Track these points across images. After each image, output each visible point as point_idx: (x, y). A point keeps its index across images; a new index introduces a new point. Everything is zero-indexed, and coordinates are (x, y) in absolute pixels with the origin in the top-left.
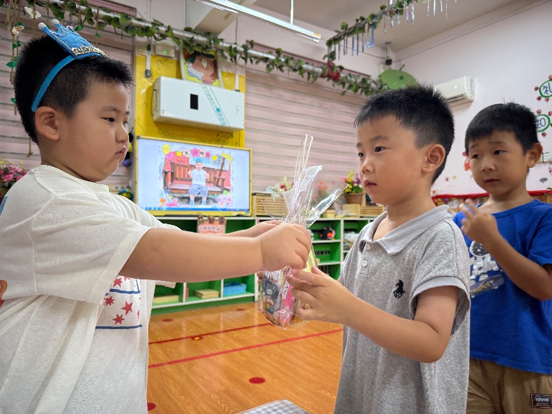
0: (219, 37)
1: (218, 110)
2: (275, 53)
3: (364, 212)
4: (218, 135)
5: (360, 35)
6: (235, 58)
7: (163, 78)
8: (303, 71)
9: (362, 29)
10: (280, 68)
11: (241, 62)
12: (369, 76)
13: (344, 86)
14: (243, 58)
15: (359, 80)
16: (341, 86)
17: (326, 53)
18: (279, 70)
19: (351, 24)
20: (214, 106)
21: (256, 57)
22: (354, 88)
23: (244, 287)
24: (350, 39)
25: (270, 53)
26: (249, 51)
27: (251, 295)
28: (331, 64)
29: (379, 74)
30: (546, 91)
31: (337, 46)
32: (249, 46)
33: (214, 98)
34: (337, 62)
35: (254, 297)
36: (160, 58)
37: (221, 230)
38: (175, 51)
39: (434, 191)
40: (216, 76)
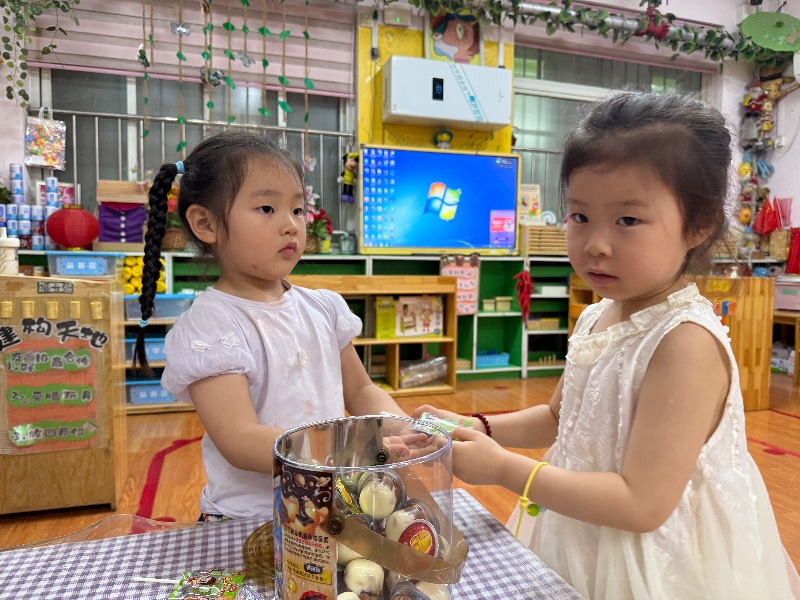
1: (472, 98)
2: (560, 5)
4: (471, 136)
6: (499, 17)
7: (394, 58)
8: (605, 29)
10: (569, 26)
11: (507, 22)
12: (720, 27)
13: (674, 48)
14: (511, 17)
15: (702, 35)
16: (670, 48)
18: (567, 32)
20: (466, 92)
21: (530, 14)
22: (692, 48)
23: (506, 357)
25: (553, 5)
26: (520, 5)
27: (517, 369)
28: (654, 13)
29: (740, 22)
33: (464, 79)
34: (663, 9)
35: (520, 372)
36: (390, 29)
37: (473, 274)
38: (412, 16)
40: (475, 49)
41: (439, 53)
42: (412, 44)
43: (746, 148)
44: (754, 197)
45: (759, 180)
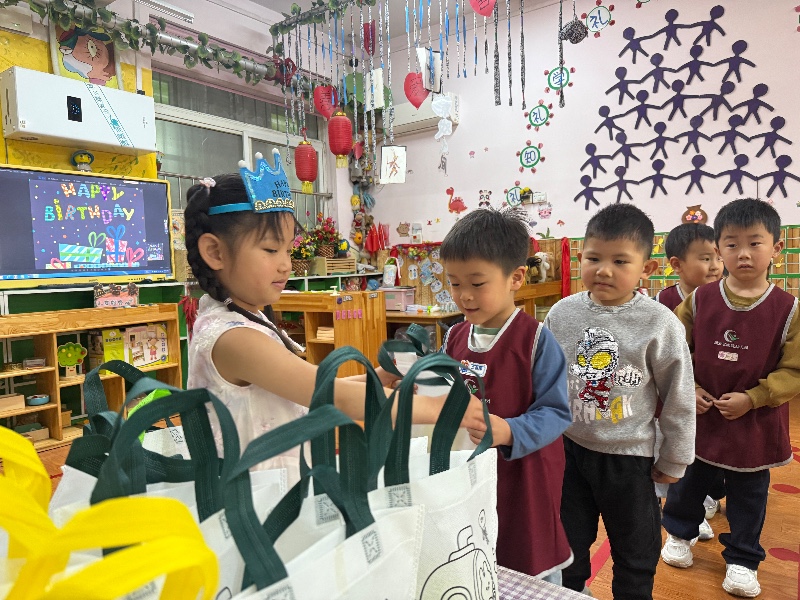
0: (109, 8)
1: (115, 122)
2: (196, 39)
4: (114, 159)
5: (318, 25)
6: (137, 42)
7: (17, 68)
8: (237, 70)
9: (321, 18)
10: (205, 61)
11: (147, 49)
14: (148, 44)
16: (293, 94)
17: (271, 44)
18: (205, 67)
19: (306, 8)
20: (107, 116)
21: (168, 44)
24: (304, 28)
25: (190, 39)
26: (158, 34)
28: (279, 61)
29: (342, 78)
30: (536, 118)
31: (286, 36)
32: (158, 26)
33: (104, 101)
36: (7, 34)
37: (132, 303)
38: (34, 24)
39: (415, 237)
40: (111, 70)
41: (70, 69)
42: (37, 55)
43: (355, 183)
44: (363, 224)
45: (365, 209)
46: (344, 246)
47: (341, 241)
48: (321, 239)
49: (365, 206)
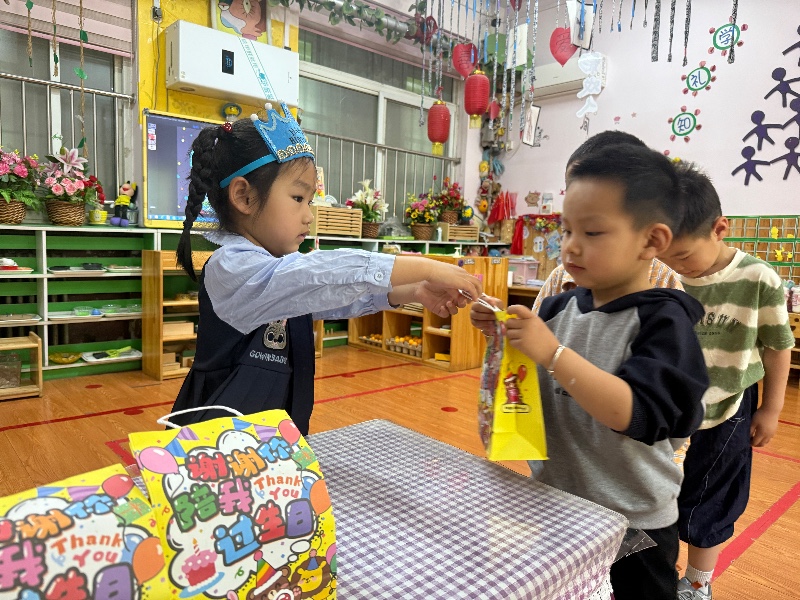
1: (262, 76)
3: (454, 233)
7: (182, 23)
8: (381, 27)
10: (350, 19)
11: (296, 6)
13: (435, 54)
14: (297, 1)
16: (432, 53)
17: (414, 3)
18: (348, 24)
20: (256, 69)
21: (316, 1)
28: (421, 19)
29: (483, 39)
30: (695, 81)
33: (255, 56)
39: (545, 207)
40: (262, 26)
41: (227, 25)
42: (200, 11)
43: (485, 148)
44: (490, 191)
45: (494, 176)
46: (468, 213)
47: (466, 208)
48: (446, 204)
49: (493, 173)
